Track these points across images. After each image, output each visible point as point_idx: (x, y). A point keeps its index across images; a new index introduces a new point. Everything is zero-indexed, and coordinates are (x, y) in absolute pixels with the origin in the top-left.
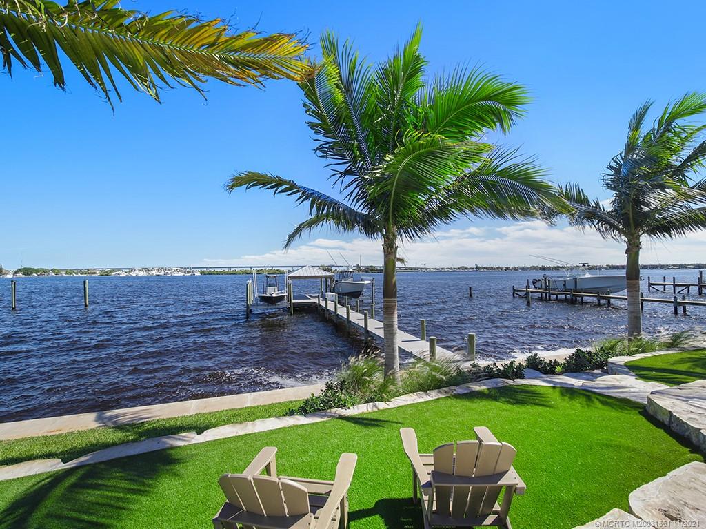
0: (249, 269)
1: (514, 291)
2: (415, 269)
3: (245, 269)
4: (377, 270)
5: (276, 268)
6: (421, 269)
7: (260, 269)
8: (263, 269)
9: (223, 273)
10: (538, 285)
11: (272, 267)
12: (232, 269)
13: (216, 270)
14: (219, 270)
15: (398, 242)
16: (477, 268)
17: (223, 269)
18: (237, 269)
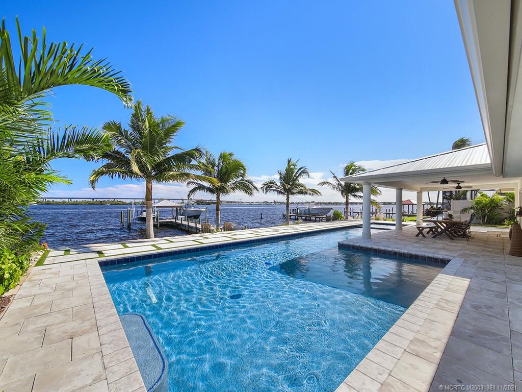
0: (91, 200)
1: (283, 215)
2: (234, 202)
3: (87, 200)
4: (206, 203)
5: (119, 200)
6: (238, 202)
7: (103, 200)
8: (106, 200)
9: (63, 203)
10: (294, 212)
11: (115, 199)
12: (73, 200)
13: (55, 200)
14: (59, 200)
15: (220, 197)
16: (275, 202)
17: (63, 200)
18: (78, 200)
